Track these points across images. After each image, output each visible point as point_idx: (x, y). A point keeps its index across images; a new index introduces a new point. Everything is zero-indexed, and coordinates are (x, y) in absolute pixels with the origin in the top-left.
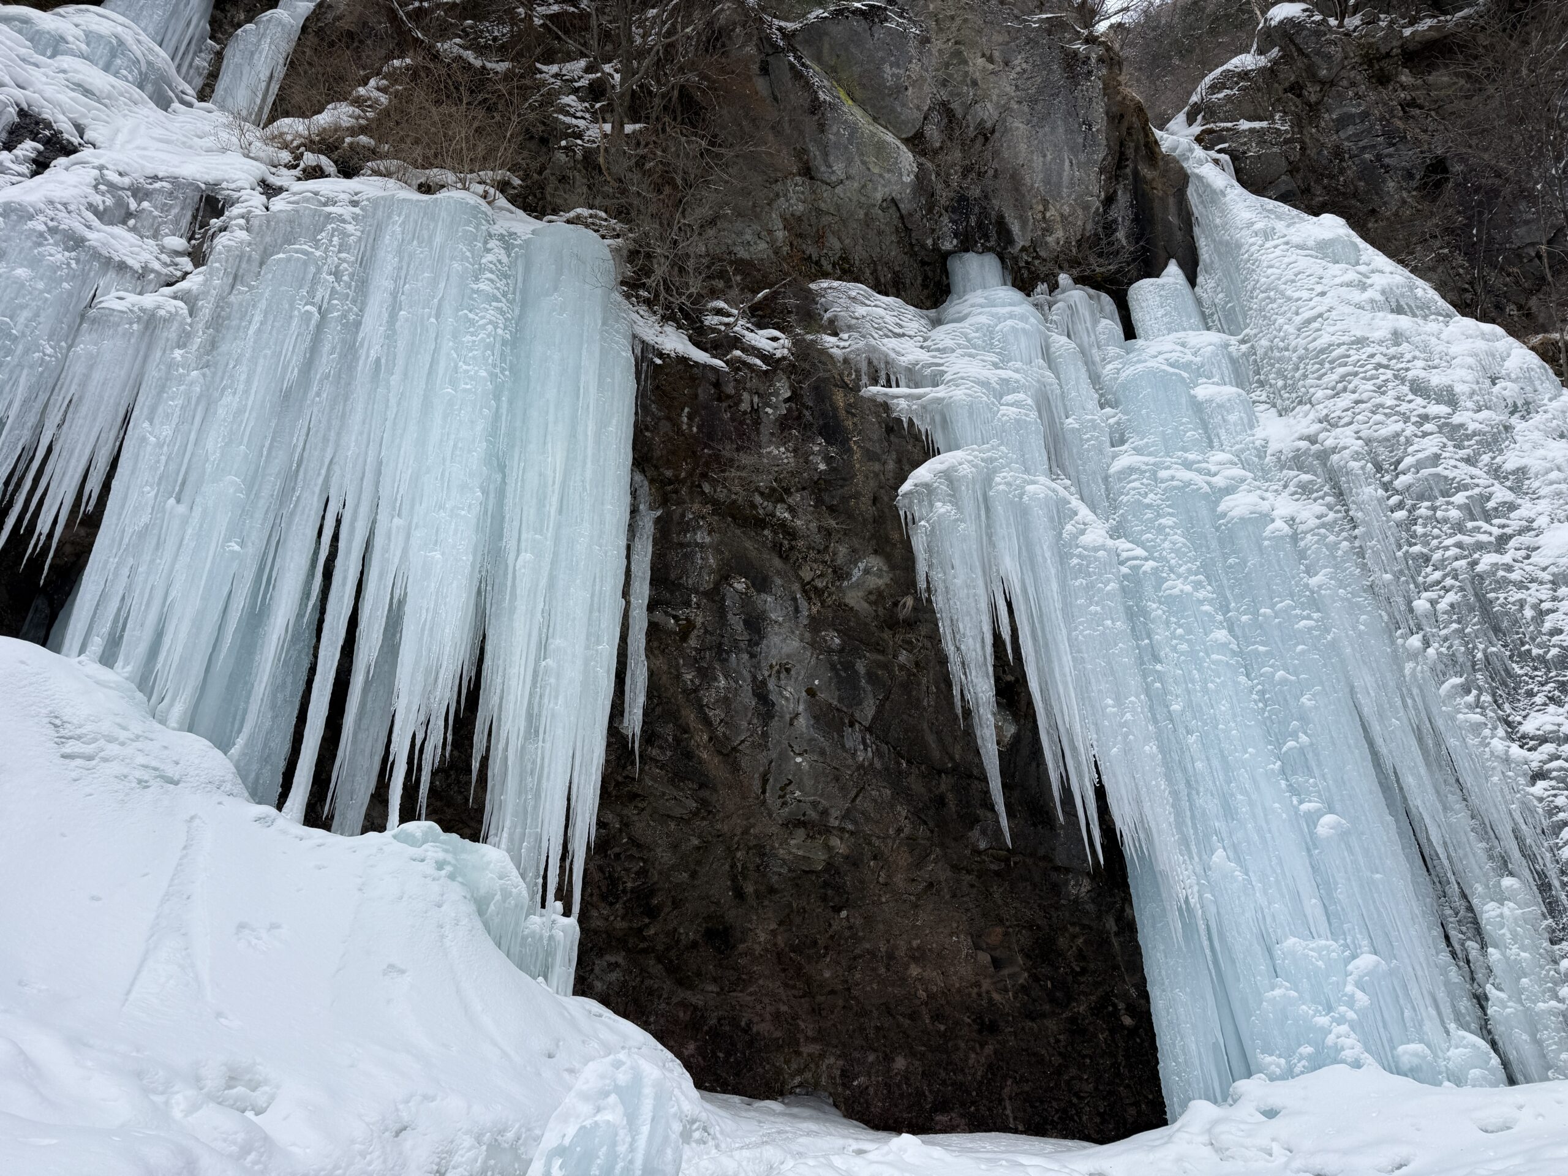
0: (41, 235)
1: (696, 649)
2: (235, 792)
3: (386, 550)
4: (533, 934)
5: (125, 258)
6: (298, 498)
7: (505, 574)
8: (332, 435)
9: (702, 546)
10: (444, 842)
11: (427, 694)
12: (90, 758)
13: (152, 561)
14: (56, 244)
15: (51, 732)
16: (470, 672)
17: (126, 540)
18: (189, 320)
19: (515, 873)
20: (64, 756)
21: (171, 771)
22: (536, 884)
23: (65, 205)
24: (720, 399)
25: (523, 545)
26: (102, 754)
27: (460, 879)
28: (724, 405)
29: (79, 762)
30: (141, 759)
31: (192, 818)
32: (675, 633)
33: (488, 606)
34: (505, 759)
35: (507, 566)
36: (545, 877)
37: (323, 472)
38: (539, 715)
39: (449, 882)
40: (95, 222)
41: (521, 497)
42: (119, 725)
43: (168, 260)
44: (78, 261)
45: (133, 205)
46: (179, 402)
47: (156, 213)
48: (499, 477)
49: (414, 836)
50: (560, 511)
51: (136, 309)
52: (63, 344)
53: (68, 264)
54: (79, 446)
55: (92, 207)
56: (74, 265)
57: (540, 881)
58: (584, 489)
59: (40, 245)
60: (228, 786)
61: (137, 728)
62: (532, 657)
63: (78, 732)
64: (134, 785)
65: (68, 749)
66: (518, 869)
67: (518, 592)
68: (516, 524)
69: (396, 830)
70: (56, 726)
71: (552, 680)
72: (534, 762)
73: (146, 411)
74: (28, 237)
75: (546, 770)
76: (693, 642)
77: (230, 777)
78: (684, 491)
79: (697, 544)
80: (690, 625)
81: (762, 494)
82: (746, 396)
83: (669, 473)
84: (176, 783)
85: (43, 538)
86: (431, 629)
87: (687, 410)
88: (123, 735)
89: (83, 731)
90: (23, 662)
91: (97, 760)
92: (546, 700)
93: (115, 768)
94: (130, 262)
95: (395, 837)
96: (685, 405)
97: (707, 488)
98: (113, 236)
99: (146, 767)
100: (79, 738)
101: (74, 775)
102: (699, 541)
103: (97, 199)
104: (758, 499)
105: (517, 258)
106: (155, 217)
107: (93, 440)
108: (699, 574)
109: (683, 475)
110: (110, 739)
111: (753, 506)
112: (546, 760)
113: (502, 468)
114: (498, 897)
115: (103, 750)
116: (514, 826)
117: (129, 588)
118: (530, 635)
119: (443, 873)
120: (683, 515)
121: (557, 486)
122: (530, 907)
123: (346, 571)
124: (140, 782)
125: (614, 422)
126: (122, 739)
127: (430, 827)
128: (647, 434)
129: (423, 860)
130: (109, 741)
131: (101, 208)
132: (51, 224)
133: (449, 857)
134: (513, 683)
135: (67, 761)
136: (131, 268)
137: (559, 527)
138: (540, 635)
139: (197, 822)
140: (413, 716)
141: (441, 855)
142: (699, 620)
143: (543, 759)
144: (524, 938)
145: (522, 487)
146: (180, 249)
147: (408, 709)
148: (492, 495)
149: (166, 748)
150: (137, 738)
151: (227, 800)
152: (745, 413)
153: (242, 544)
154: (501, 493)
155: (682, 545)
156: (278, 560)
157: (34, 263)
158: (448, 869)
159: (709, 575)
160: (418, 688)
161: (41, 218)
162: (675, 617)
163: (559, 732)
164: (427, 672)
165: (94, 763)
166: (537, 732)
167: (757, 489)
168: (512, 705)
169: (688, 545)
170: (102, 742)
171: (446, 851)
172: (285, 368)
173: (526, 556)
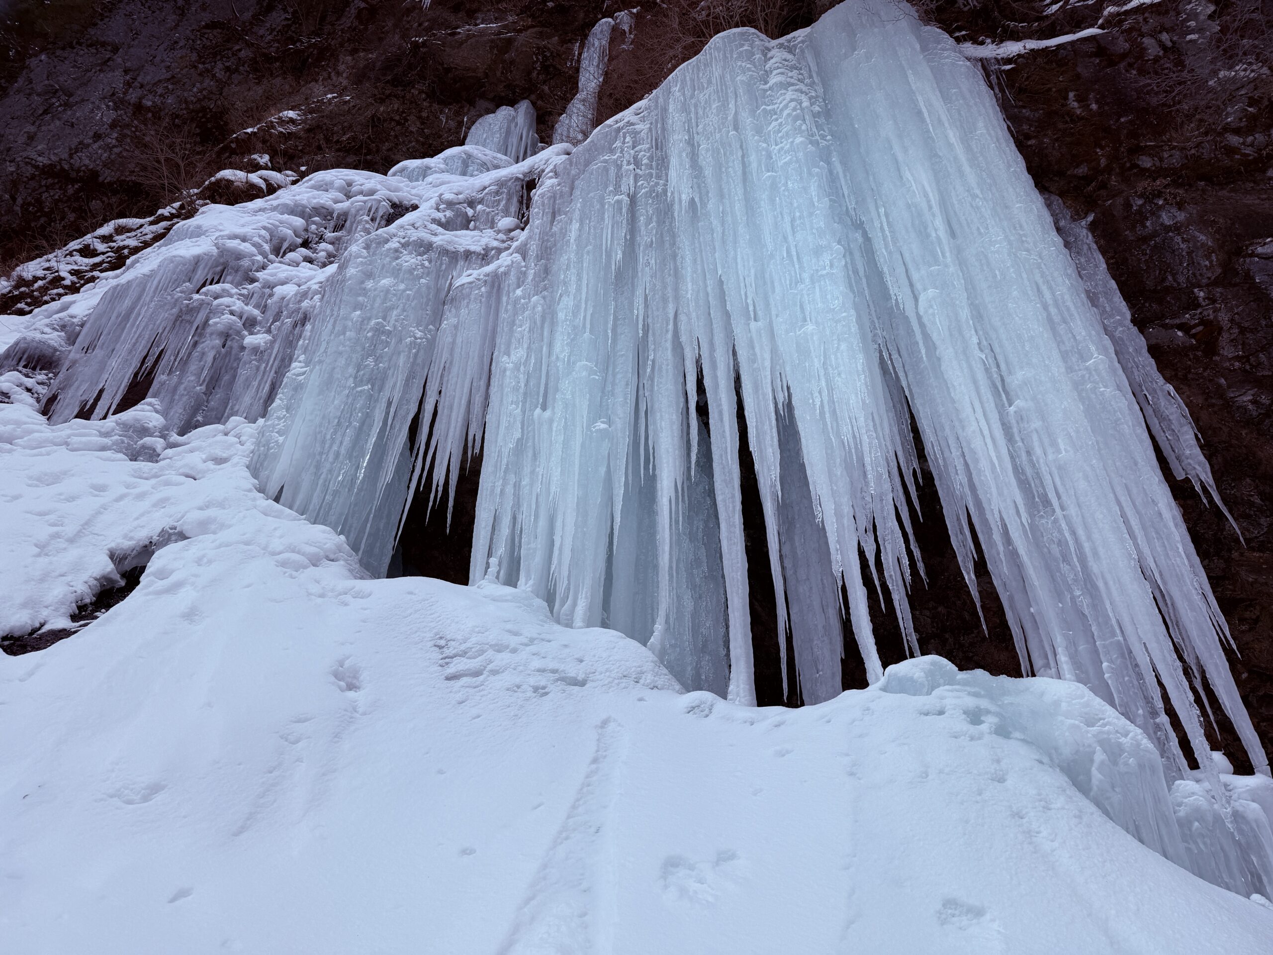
0: (396, 250)
1: (1238, 358)
2: (660, 683)
3: (753, 359)
4: (1197, 814)
5: (468, 247)
6: (653, 361)
7: (910, 332)
8: (670, 292)
9: (1176, 228)
10: (966, 683)
11: (857, 490)
12: (477, 673)
13: (533, 472)
14: (410, 253)
15: (436, 655)
16: (910, 465)
17: (505, 461)
18: (523, 264)
19: (1110, 713)
20: (448, 679)
21: (574, 670)
22: (1158, 727)
23: (413, 225)
24: (1112, 63)
25: (918, 286)
26: (490, 667)
27: (1017, 735)
28: (1122, 65)
29: (464, 680)
30: (537, 663)
31: (605, 723)
32: (1192, 348)
33: (901, 375)
34: (1014, 555)
35: (906, 319)
36: (1170, 711)
37: (671, 327)
38: (1038, 475)
39: (1000, 740)
40: (440, 230)
41: (895, 241)
42: (509, 631)
43: (504, 237)
44: (430, 261)
45: (470, 212)
46: (526, 326)
47: (488, 210)
48: (858, 236)
49: (911, 680)
50: (953, 234)
51: (482, 277)
52: (431, 327)
53: (423, 265)
54: (456, 401)
55: (434, 221)
56: (427, 263)
57: (1164, 719)
58: (974, 196)
59: (397, 258)
60: (649, 678)
61: (530, 630)
62: (991, 405)
63: (463, 647)
64: (530, 693)
65: (451, 670)
66: (1112, 704)
67: (935, 336)
68: (901, 270)
69: (883, 680)
70: (441, 647)
71: (1036, 424)
72: (1062, 543)
73: (503, 347)
74: (387, 256)
75: (1087, 546)
76: (1227, 350)
77: (649, 666)
78: (1114, 181)
79: (1168, 229)
80: (1212, 329)
81: (1237, 131)
82: (1147, 41)
83: (1082, 170)
84: (583, 683)
85: (440, 489)
86: (834, 412)
87: (1071, 95)
88: (513, 641)
89: (468, 645)
90: (411, 593)
91: (486, 673)
92: (1038, 451)
93: (508, 679)
94: (473, 248)
95: (884, 689)
96: (1067, 91)
97: (1146, 162)
98: (456, 236)
99: (542, 671)
100: (463, 654)
101: (459, 697)
102: (1168, 222)
103: (439, 215)
104: (1234, 140)
105: (802, 51)
106: (488, 213)
107: (466, 390)
108: (1192, 263)
109: (1103, 162)
110: (499, 648)
111: (1231, 151)
112: (1081, 532)
113: (859, 226)
114: (1100, 756)
115: (491, 662)
116: (1072, 645)
117: (517, 505)
118: (975, 382)
119: (984, 727)
120: (1128, 205)
121: (936, 209)
122: (1167, 768)
123: (720, 405)
124: (536, 689)
125: (981, 124)
126: (512, 645)
127: (933, 664)
128: (1032, 142)
129: (941, 713)
130: (499, 651)
131: (443, 220)
132: (403, 241)
133: (984, 703)
134: (977, 444)
135: (452, 682)
136: (474, 252)
137: (958, 252)
138: (990, 377)
139: (611, 726)
140: (848, 521)
141: (970, 702)
142: (1224, 318)
143: (1073, 533)
144: (1184, 824)
145: (892, 232)
146: (512, 227)
147: (838, 514)
148: (857, 255)
149: (566, 646)
150: (532, 641)
151: (648, 693)
152: (1157, 59)
153: (610, 423)
154: (868, 250)
155: (1145, 239)
156: (651, 428)
157: (396, 273)
158: (990, 721)
159: (1208, 257)
160: (843, 485)
161: (395, 239)
162: (1180, 327)
163: (1082, 485)
164: (848, 466)
165: (481, 678)
166: (1047, 502)
167: (1227, 129)
168: (988, 473)
169: (1155, 234)
170: (490, 653)
171: (976, 695)
172: (609, 256)
173: (928, 295)
